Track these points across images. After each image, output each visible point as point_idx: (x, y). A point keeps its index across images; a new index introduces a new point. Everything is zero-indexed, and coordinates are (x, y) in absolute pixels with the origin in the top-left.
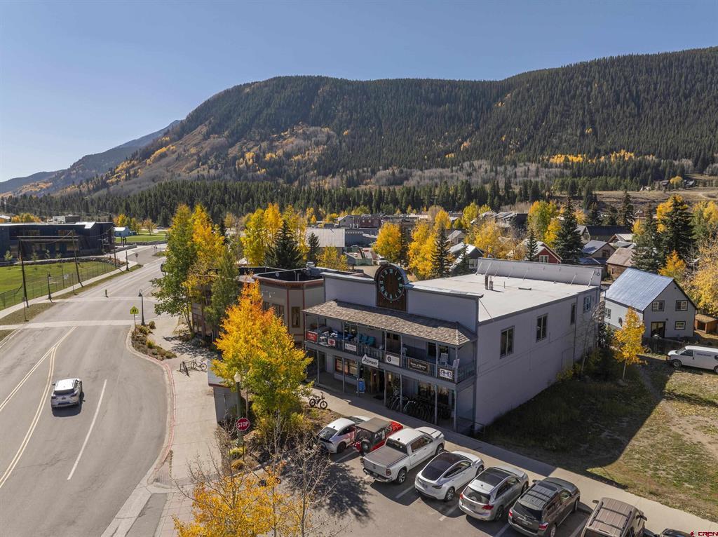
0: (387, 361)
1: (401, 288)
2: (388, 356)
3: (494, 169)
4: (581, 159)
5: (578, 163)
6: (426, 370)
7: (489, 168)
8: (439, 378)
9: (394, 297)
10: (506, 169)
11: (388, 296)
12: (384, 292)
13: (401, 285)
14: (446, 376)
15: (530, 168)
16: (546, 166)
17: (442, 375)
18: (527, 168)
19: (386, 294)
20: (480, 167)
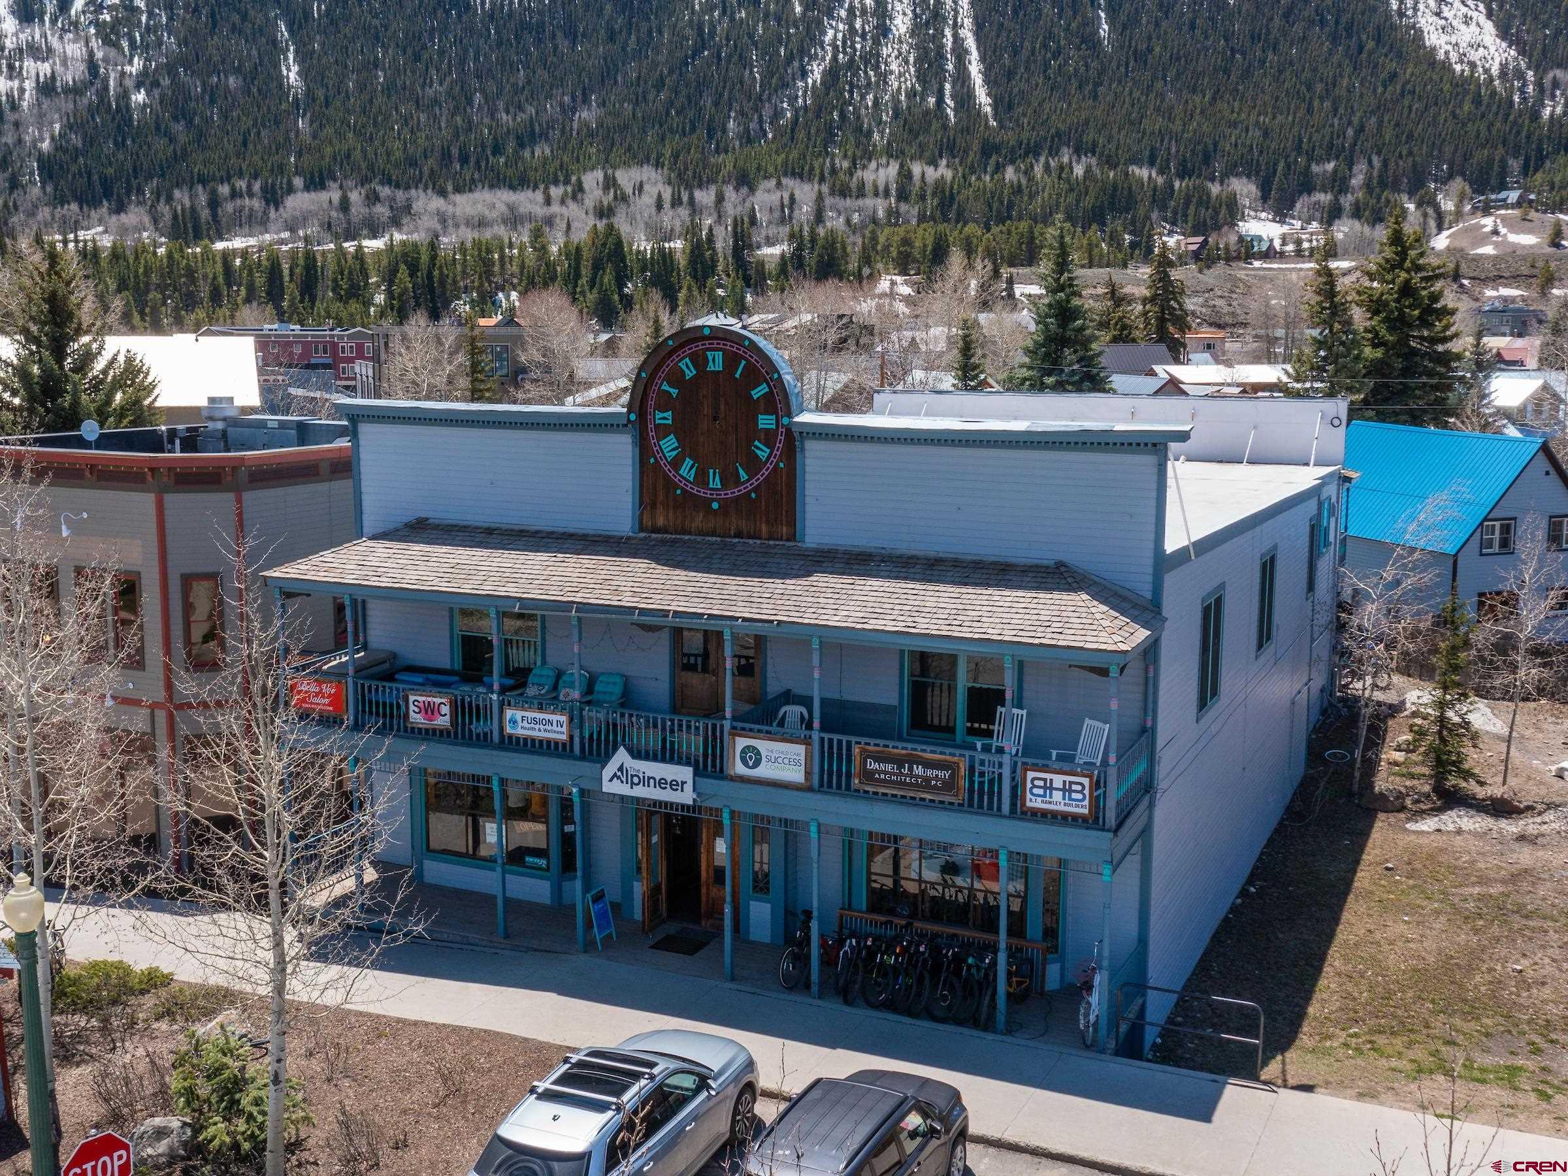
0: (740, 769)
1: (769, 438)
2: (741, 743)
3: (685, 198)
4: (949, 174)
5: (940, 183)
6: (949, 786)
7: (667, 195)
8: (1021, 812)
9: (729, 479)
10: (720, 199)
11: (701, 478)
12: (676, 464)
13: (765, 422)
14: (1057, 802)
15: (797, 193)
16: (844, 192)
17: (1034, 802)
18: (786, 196)
19: (687, 469)
20: (640, 188)
